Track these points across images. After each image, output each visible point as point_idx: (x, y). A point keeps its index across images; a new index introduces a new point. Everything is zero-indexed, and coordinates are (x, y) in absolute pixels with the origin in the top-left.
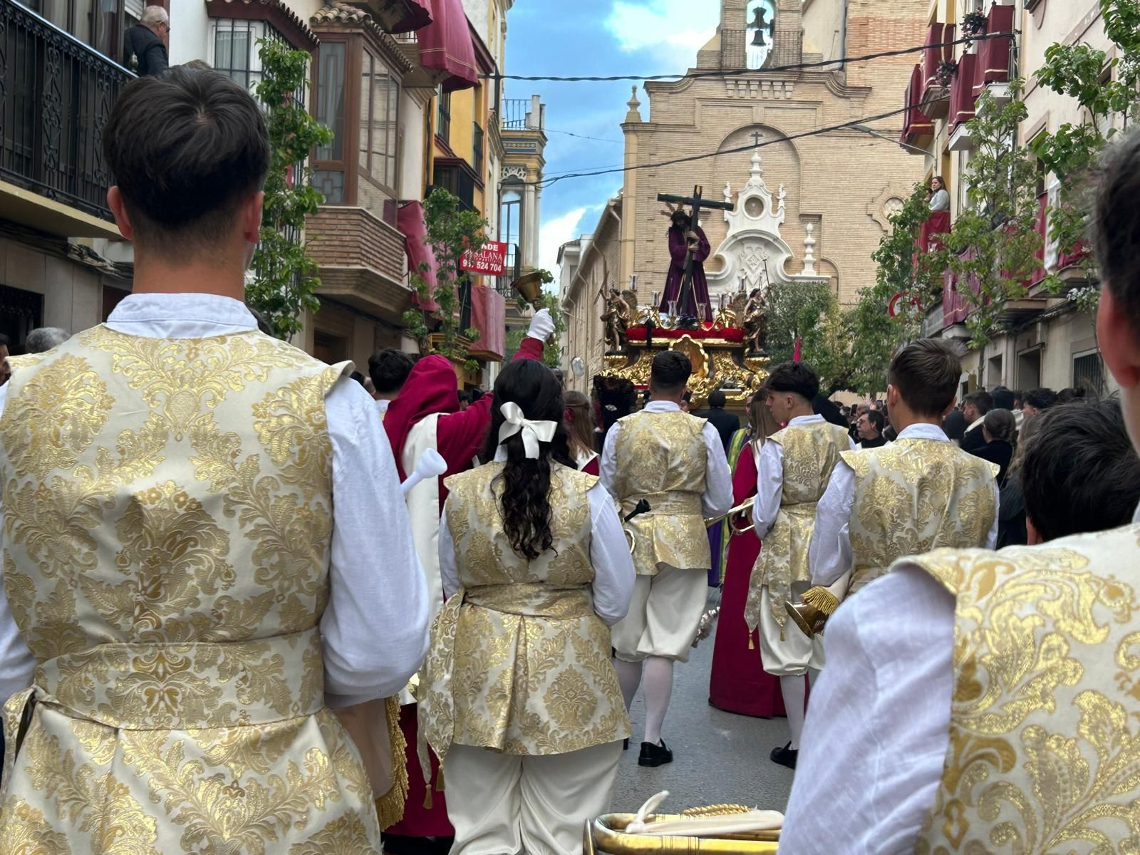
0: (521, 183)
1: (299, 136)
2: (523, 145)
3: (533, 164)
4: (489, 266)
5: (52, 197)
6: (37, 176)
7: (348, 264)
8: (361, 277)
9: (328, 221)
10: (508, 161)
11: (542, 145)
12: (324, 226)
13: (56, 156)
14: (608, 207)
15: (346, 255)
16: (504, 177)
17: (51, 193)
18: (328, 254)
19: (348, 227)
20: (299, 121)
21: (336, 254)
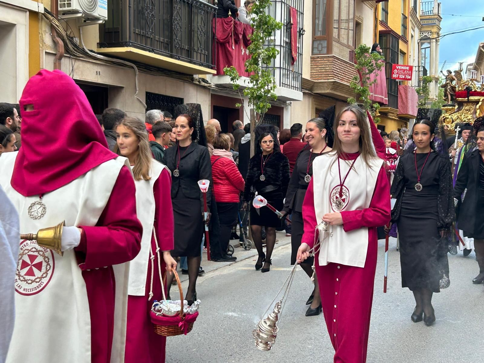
0: (429, 38)
1: (268, 26)
2: (430, 22)
3: (435, 30)
4: (405, 77)
5: (179, 59)
6: (172, 51)
7: (328, 79)
8: (333, 84)
9: (320, 62)
10: (423, 30)
11: (440, 21)
12: (318, 64)
13: (179, 42)
14: (480, 47)
15: (327, 76)
16: (421, 37)
17: (177, 57)
18: (319, 76)
19: (328, 64)
20: (267, 20)
21: (323, 75)
